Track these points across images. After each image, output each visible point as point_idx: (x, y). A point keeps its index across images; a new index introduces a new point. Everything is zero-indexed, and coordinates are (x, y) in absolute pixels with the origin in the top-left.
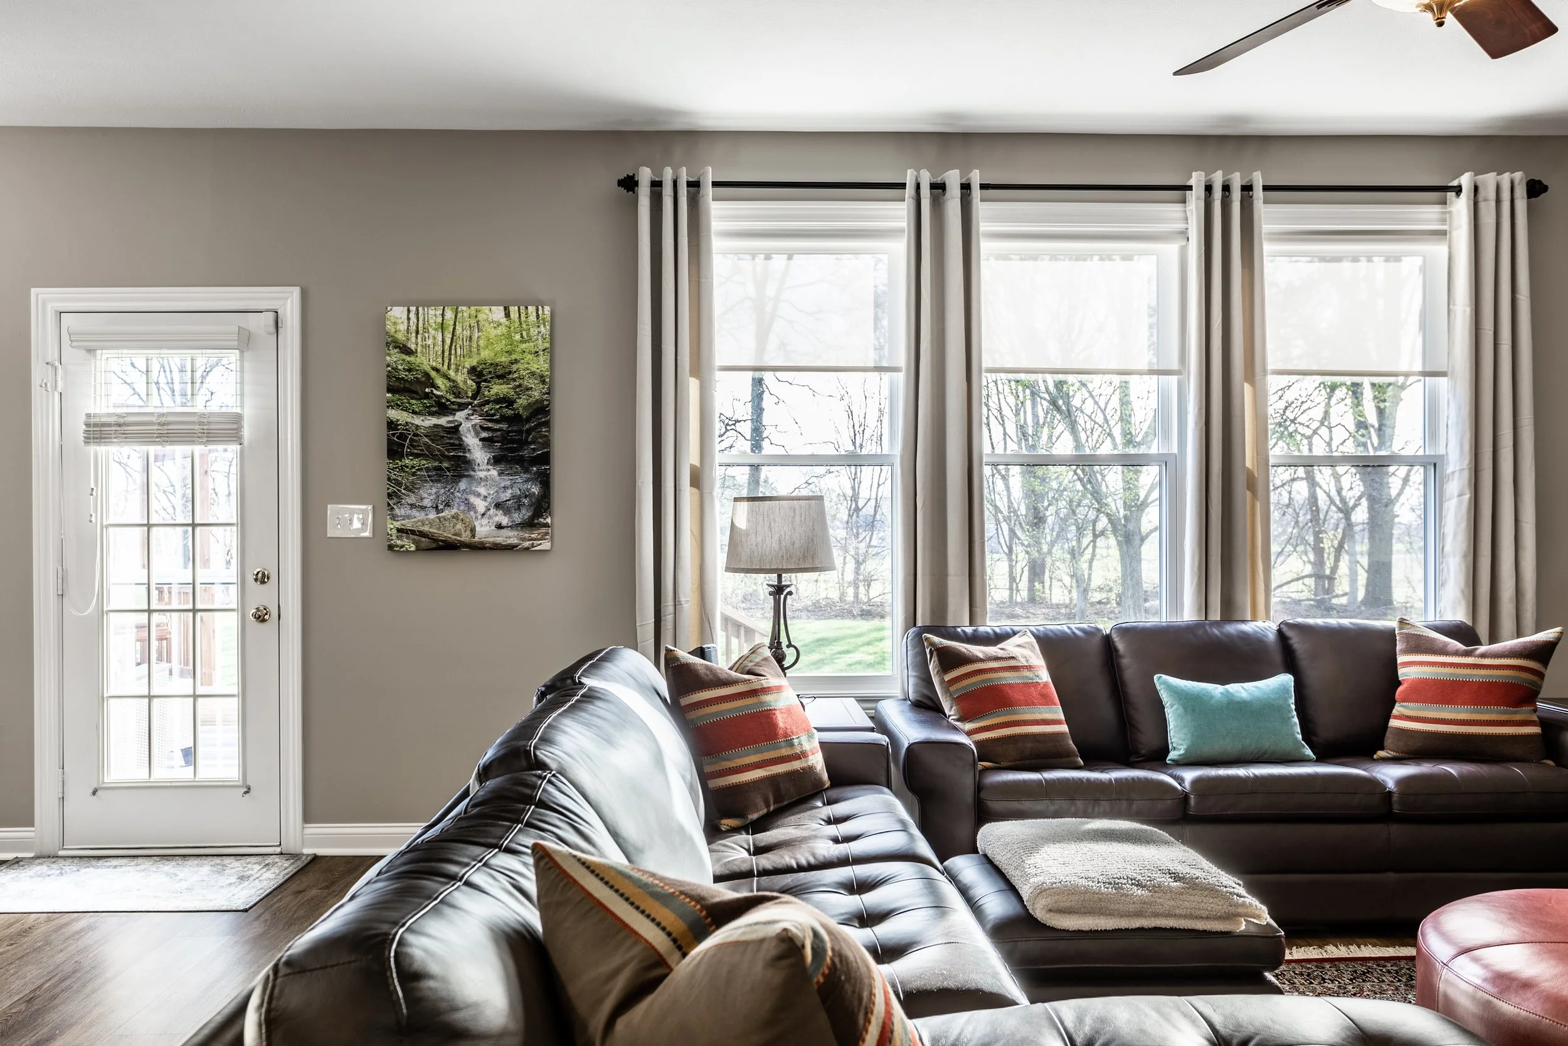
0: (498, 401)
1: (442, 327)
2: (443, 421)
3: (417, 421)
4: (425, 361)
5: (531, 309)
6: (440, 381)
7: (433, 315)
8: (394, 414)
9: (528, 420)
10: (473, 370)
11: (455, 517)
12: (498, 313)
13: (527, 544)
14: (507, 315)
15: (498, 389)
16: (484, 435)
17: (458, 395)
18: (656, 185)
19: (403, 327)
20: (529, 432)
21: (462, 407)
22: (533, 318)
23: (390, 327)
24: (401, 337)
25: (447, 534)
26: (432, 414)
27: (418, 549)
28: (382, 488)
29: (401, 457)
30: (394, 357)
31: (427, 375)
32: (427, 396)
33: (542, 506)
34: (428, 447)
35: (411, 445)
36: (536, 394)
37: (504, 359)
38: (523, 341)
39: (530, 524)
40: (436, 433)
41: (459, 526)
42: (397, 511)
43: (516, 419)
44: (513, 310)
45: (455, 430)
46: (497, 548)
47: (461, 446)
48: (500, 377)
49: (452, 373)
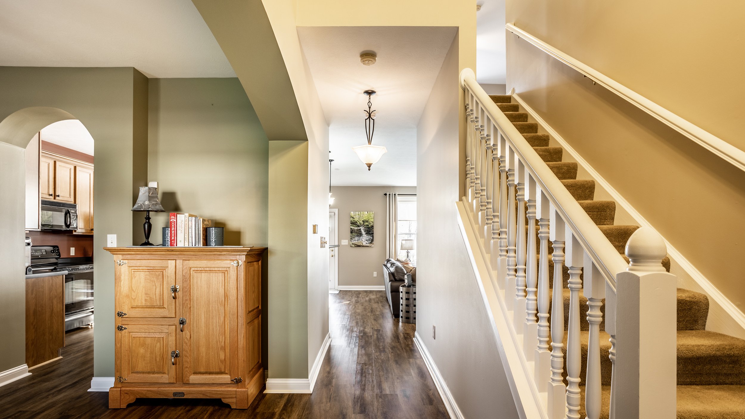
0: (366, 225)
1: (358, 215)
2: (359, 228)
3: (355, 228)
4: (356, 219)
5: (371, 212)
6: (358, 222)
7: (357, 213)
8: (351, 227)
9: (371, 228)
10: (363, 221)
11: (360, 242)
12: (366, 213)
13: (370, 246)
14: (368, 213)
15: (366, 224)
16: (364, 230)
17: (361, 224)
18: (390, 195)
19: (353, 215)
20: (371, 230)
21: (361, 226)
22: (371, 213)
23: (351, 215)
24: (353, 216)
25: (359, 244)
26: (357, 227)
27: (355, 246)
28: (350, 238)
29: (352, 233)
30: (352, 219)
31: (356, 221)
32: (356, 224)
33: (372, 240)
34: (356, 232)
35: (354, 232)
36: (372, 224)
37: (367, 219)
38: (370, 217)
39: (371, 243)
40: (357, 230)
41: (361, 243)
42: (352, 241)
43: (369, 228)
44: (369, 212)
45: (360, 229)
46: (366, 246)
47: (361, 232)
48: (367, 222)
49: (360, 221)
